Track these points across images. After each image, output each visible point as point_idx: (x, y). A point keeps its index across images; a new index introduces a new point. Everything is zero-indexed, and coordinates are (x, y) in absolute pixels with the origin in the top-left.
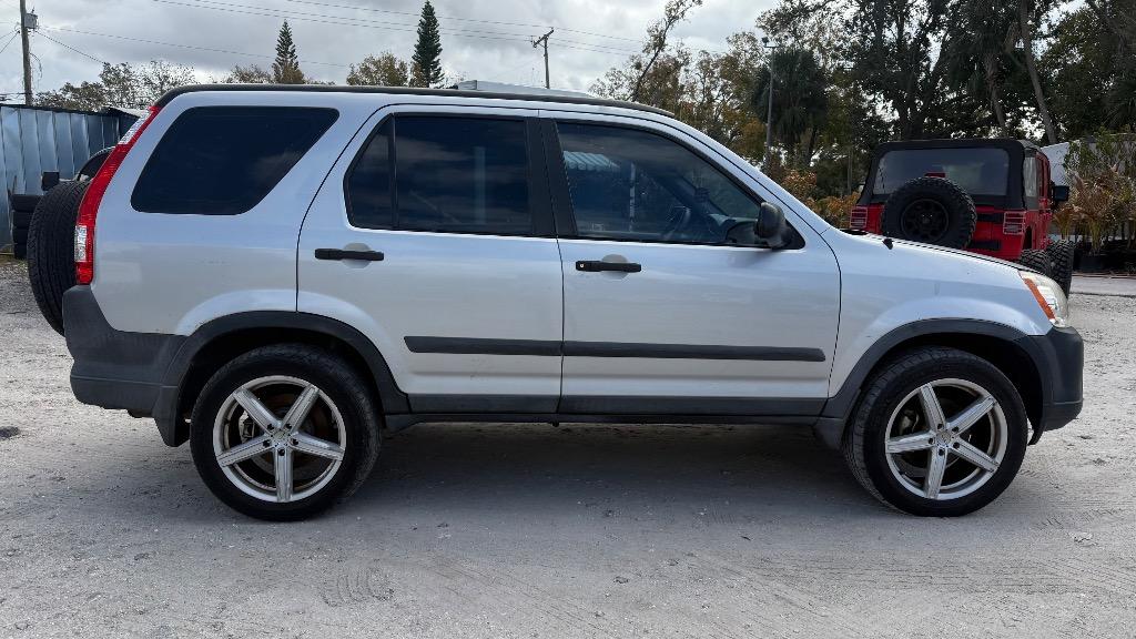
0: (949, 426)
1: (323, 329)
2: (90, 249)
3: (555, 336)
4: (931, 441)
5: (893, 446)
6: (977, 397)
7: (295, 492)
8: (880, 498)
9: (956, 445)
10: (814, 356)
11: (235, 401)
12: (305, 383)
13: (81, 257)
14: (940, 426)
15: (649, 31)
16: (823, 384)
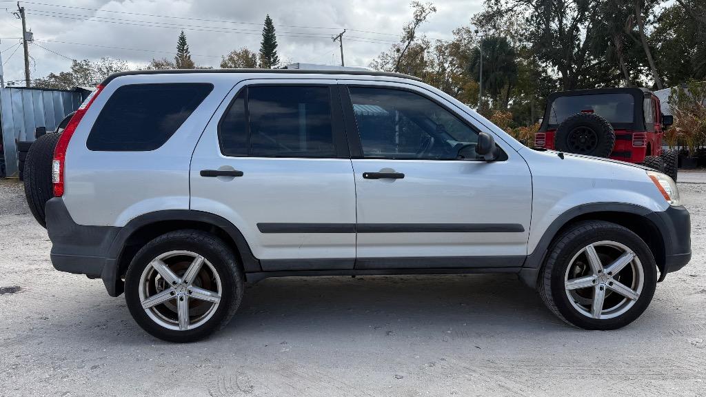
0: (606, 271)
1: (205, 220)
2: (62, 175)
3: (351, 220)
4: (594, 281)
5: (570, 285)
6: (623, 252)
7: (191, 324)
8: (563, 319)
9: (611, 284)
10: (517, 228)
11: (152, 267)
12: (196, 255)
13: (57, 179)
14: (600, 271)
15: (404, 29)
16: (524, 246)
